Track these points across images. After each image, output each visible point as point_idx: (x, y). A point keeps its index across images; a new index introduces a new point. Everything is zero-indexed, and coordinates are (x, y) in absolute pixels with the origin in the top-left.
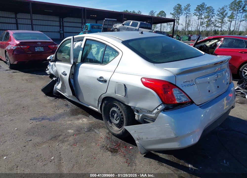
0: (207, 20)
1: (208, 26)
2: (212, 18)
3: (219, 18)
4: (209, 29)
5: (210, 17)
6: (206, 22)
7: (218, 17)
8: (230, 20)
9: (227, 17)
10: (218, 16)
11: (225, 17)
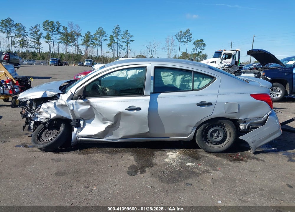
0: (19, 39)
1: (23, 47)
2: (24, 37)
3: (34, 38)
4: (24, 50)
5: (23, 36)
6: (18, 42)
7: (32, 37)
8: (47, 41)
9: (43, 37)
10: (32, 35)
11: (40, 37)
